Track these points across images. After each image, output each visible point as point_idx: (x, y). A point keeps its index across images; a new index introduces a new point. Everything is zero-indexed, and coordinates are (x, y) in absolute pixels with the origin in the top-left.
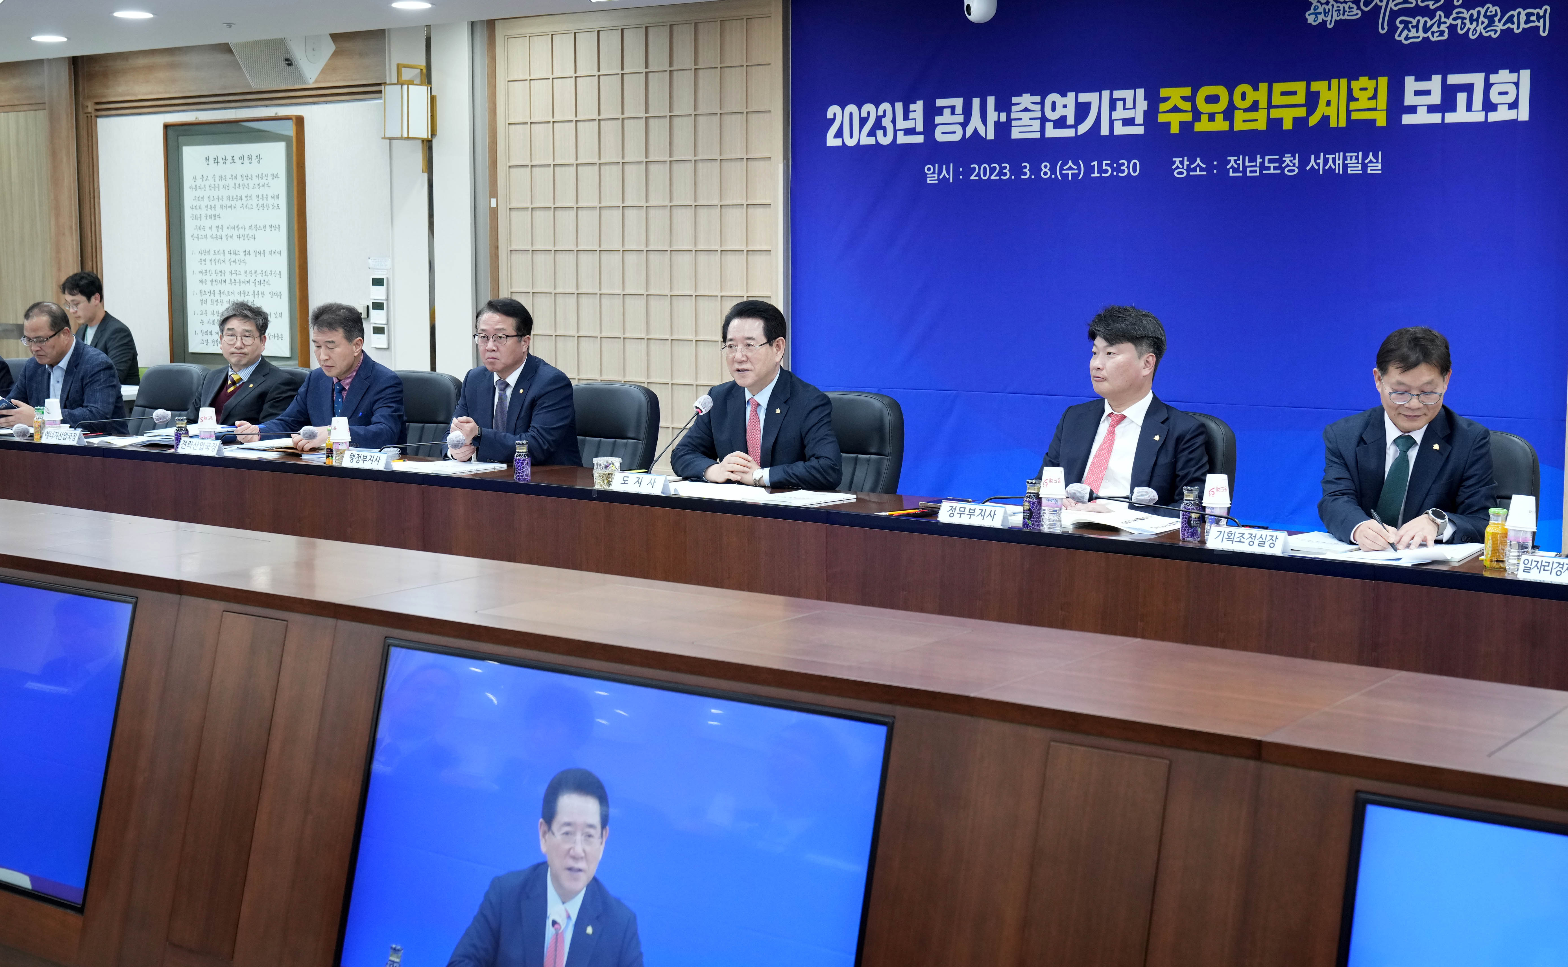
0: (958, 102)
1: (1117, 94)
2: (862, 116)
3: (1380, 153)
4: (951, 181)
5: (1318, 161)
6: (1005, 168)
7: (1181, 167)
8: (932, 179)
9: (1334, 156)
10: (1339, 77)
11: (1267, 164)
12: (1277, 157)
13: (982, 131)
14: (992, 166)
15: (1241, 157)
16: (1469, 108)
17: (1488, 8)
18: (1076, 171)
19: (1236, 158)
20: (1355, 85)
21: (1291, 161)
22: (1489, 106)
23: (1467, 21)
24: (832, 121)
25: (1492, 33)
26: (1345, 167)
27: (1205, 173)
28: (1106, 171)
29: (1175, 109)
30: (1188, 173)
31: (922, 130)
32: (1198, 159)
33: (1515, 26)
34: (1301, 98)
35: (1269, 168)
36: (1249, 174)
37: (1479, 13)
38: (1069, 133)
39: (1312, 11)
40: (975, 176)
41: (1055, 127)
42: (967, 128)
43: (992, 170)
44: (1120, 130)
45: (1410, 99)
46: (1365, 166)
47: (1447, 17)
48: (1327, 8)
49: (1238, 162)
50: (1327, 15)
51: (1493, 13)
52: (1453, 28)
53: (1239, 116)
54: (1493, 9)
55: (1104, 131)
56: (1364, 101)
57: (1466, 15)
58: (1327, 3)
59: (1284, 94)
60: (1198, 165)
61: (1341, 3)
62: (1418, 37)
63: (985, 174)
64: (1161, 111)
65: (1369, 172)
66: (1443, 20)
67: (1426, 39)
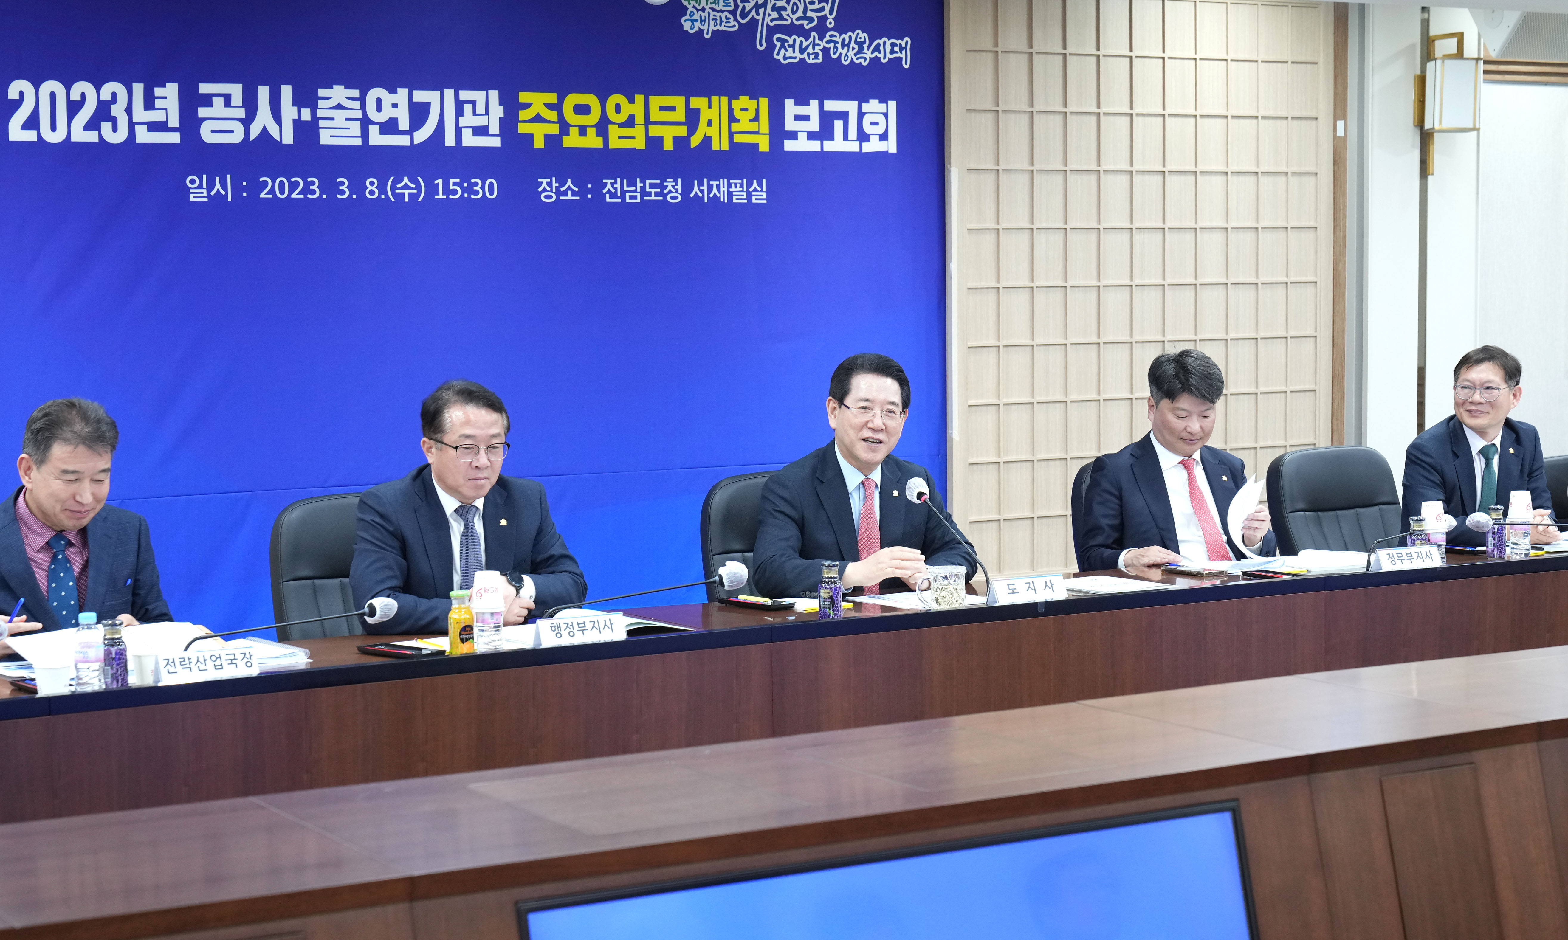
0: (236, 90)
1: (464, 95)
2: (72, 99)
3: (764, 181)
4: (230, 199)
5: (702, 188)
6: (313, 183)
7: (549, 189)
8: (198, 194)
9: (718, 182)
10: (720, 94)
11: (648, 190)
12: (658, 181)
13: (274, 132)
14: (293, 180)
15: (619, 180)
16: (846, 138)
17: (858, 34)
18: (415, 191)
19: (613, 181)
20: (737, 104)
21: (673, 186)
22: (863, 137)
23: (839, 46)
24: (18, 103)
25: (862, 60)
26: (730, 195)
27: (578, 198)
28: (455, 192)
29: (538, 119)
30: (557, 197)
31: (177, 125)
32: (569, 180)
33: (881, 56)
34: (680, 115)
35: (649, 194)
36: (628, 200)
37: (850, 37)
38: (403, 141)
39: (687, 17)
40: (267, 194)
41: (382, 132)
42: (251, 127)
43: (293, 186)
44: (469, 140)
45: (790, 125)
46: (749, 195)
47: (821, 39)
48: (703, 15)
49: (615, 186)
50: (703, 23)
51: (863, 40)
52: (825, 51)
53: (614, 132)
54: (863, 36)
55: (450, 140)
56: (745, 123)
57: (839, 39)
58: (703, 10)
59: (662, 109)
60: (569, 188)
61: (718, 11)
62: (795, 58)
63: (282, 191)
64: (520, 119)
65: (754, 201)
66: (817, 41)
67: (802, 60)
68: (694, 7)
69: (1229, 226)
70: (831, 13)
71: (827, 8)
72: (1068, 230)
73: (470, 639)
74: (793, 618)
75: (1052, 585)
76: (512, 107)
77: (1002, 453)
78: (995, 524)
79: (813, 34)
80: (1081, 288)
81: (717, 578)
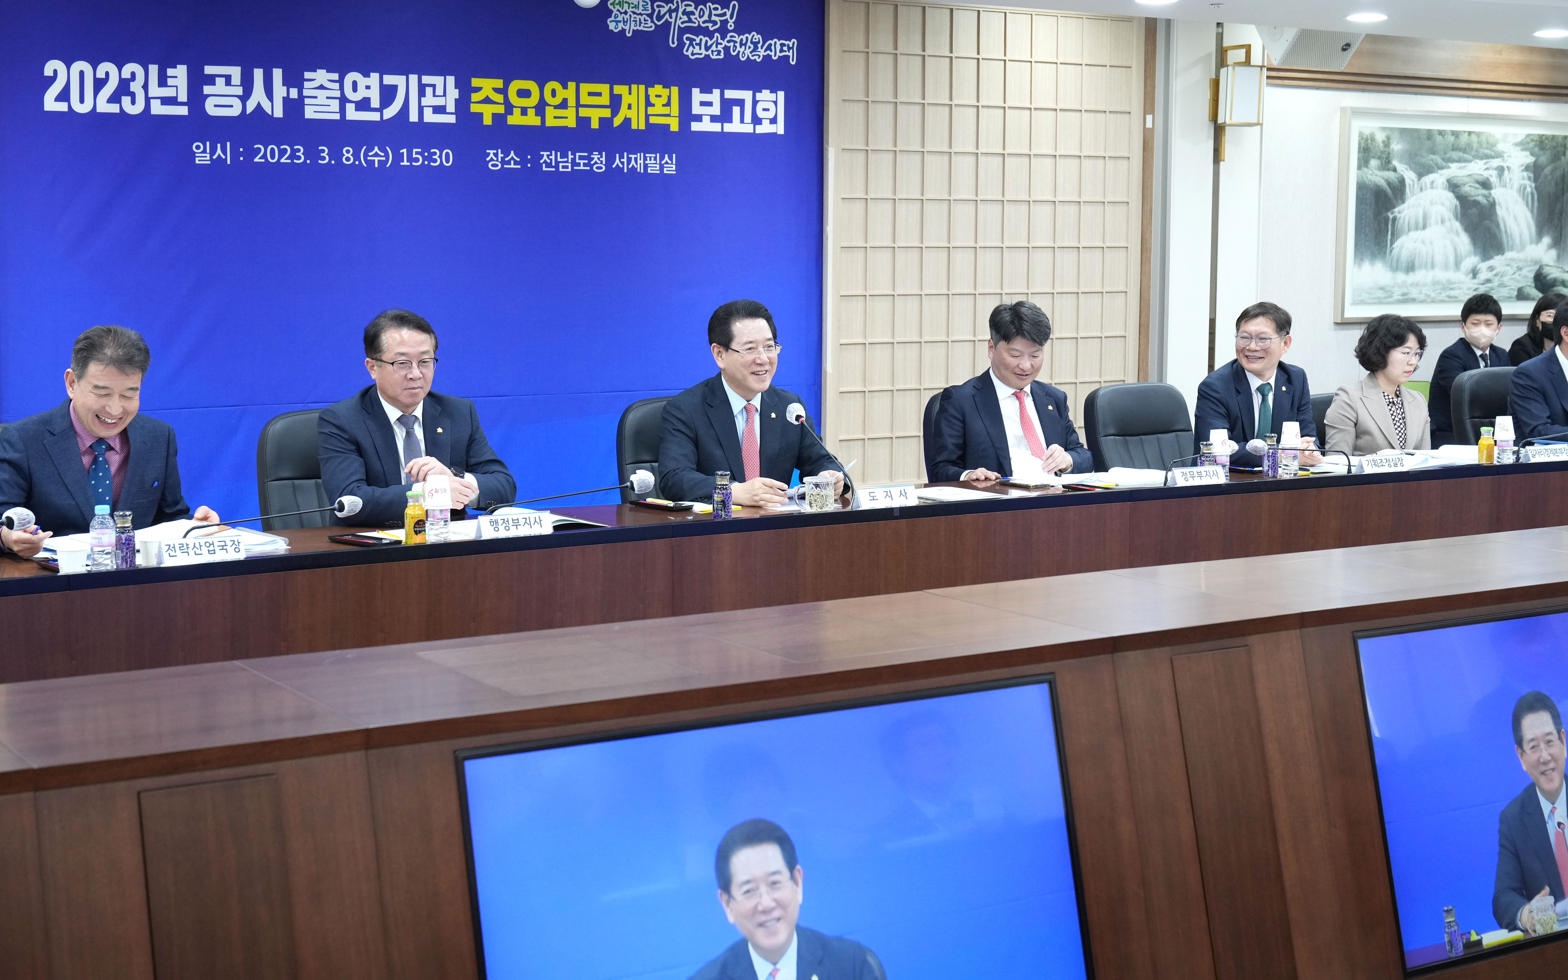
0: (235, 72)
1: (426, 79)
2: (98, 76)
3: (674, 155)
4: (229, 162)
5: (622, 160)
6: (299, 150)
7: (495, 159)
8: (202, 158)
9: (636, 156)
10: (638, 83)
11: (578, 161)
12: (586, 154)
13: (267, 106)
14: (282, 147)
15: (553, 152)
16: (742, 121)
17: (754, 35)
18: (384, 159)
19: (549, 153)
20: (652, 92)
21: (598, 159)
22: (756, 120)
23: (738, 45)
24: (53, 79)
25: (757, 57)
26: (646, 166)
27: (519, 167)
28: (417, 160)
29: (487, 101)
30: (502, 166)
31: (185, 100)
32: (512, 152)
33: (772, 54)
34: (605, 100)
35: (579, 165)
36: (561, 169)
37: (747, 38)
38: (375, 117)
39: (613, 18)
40: (260, 158)
41: (357, 109)
42: (247, 102)
43: (282, 153)
44: (430, 117)
45: (696, 109)
46: (662, 167)
47: (723, 38)
48: (626, 17)
49: (550, 157)
50: (625, 24)
51: (757, 40)
52: (726, 49)
53: (550, 112)
54: (757, 37)
55: (414, 117)
56: (658, 108)
57: (737, 39)
58: (626, 13)
59: (590, 94)
60: (512, 159)
61: (638, 14)
62: (701, 54)
63: (273, 157)
64: (473, 100)
65: (665, 172)
66: (720, 41)
67: (707, 56)
68: (618, 10)
69: (1057, 200)
70: (731, 18)
71: (729, 14)
72: (924, 201)
73: (422, 531)
74: (692, 518)
75: (906, 493)
76: (465, 90)
77: (867, 384)
78: (861, 442)
79: (717, 34)
80: (934, 249)
81: (628, 484)
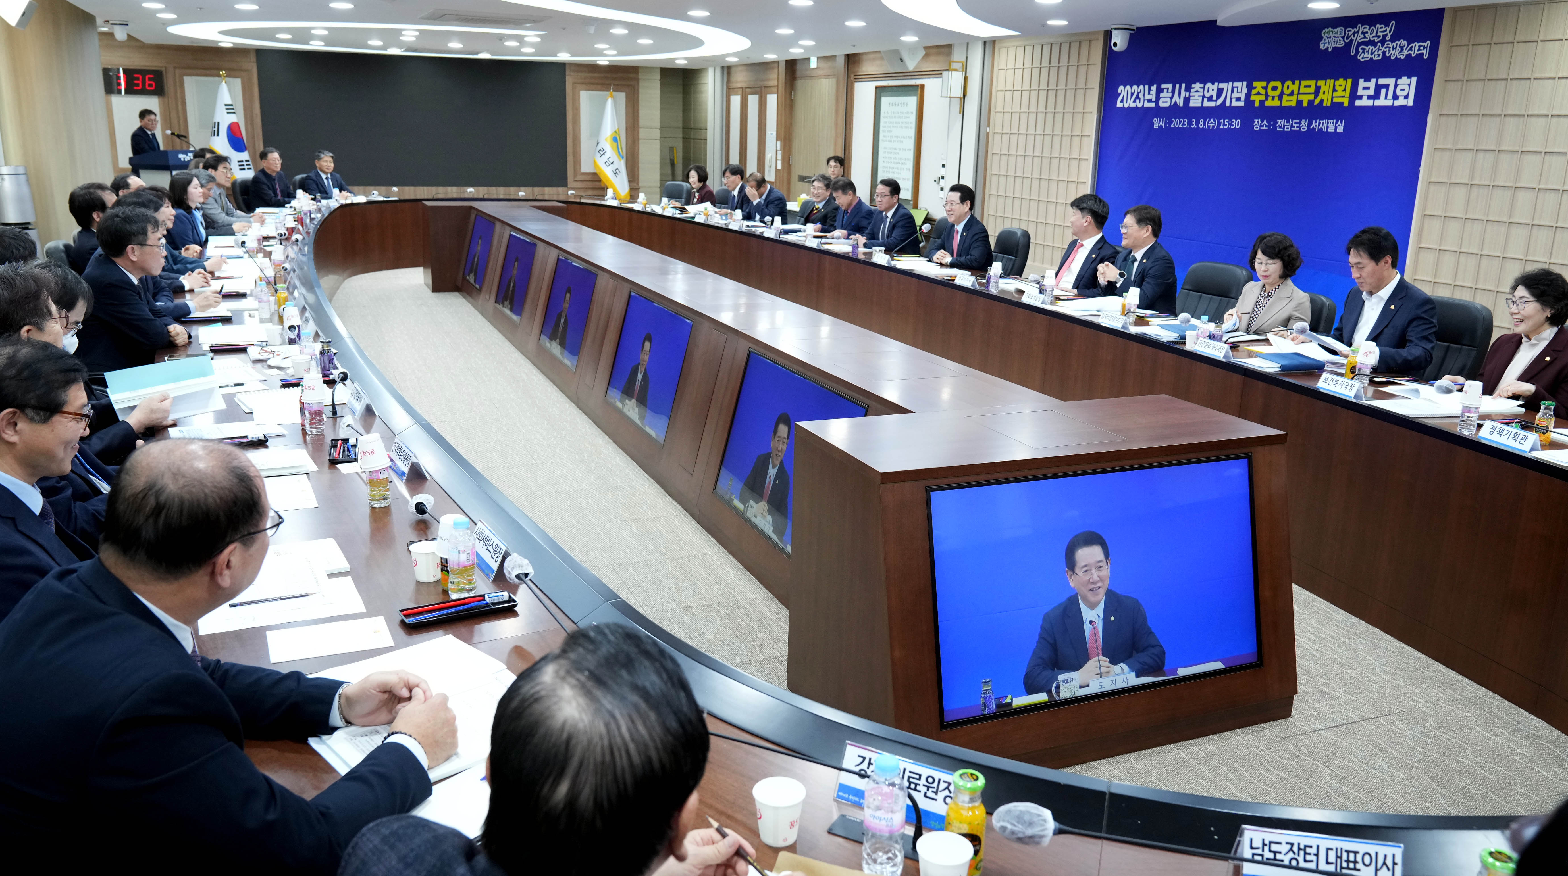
1: (1236, 84)
2: (1132, 92)
3: (1344, 121)
4: (1163, 127)
5: (1316, 124)
6: (1186, 121)
7: (1257, 124)
8: (1156, 126)
9: (1323, 121)
10: (1331, 78)
11: (1294, 124)
12: (1299, 121)
13: (1178, 101)
14: (1180, 120)
15: (1283, 120)
16: (1386, 98)
17: (1402, 42)
18: (1214, 124)
19: (1281, 120)
20: (1337, 83)
21: (1304, 123)
22: (1395, 97)
23: (1391, 49)
24: (1120, 94)
26: (1328, 127)
27: (1267, 128)
28: (1226, 125)
29: (1258, 93)
30: (1260, 128)
31: (1155, 100)
32: (1265, 120)
33: (1412, 53)
34: (1312, 90)
35: (1294, 127)
36: (1285, 129)
37: (1397, 44)
38: (1212, 104)
39: (1323, 41)
40: (1173, 125)
41: (1208, 101)
42: (1172, 100)
43: (1180, 122)
44: (1235, 104)
45: (1360, 92)
46: (1336, 128)
47: (1382, 46)
48: (1330, 40)
49: (1282, 123)
50: (1329, 44)
51: (1404, 45)
53: (1285, 98)
54: (1404, 42)
55: (1228, 104)
56: (1340, 92)
57: (1391, 46)
58: (1330, 37)
59: (1305, 87)
60: (1265, 124)
61: (1337, 37)
62: (1368, 57)
63: (1177, 125)
64: (1252, 94)
65: (1337, 131)
66: (1380, 48)
67: (1371, 59)
68: (1327, 36)
70: (1390, 32)
71: (1388, 30)
76: (1250, 88)
79: (1379, 44)
